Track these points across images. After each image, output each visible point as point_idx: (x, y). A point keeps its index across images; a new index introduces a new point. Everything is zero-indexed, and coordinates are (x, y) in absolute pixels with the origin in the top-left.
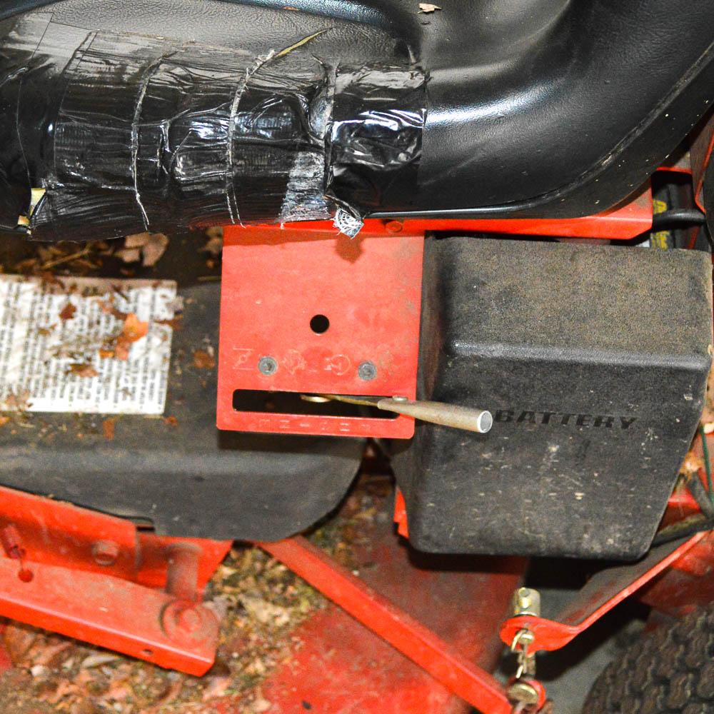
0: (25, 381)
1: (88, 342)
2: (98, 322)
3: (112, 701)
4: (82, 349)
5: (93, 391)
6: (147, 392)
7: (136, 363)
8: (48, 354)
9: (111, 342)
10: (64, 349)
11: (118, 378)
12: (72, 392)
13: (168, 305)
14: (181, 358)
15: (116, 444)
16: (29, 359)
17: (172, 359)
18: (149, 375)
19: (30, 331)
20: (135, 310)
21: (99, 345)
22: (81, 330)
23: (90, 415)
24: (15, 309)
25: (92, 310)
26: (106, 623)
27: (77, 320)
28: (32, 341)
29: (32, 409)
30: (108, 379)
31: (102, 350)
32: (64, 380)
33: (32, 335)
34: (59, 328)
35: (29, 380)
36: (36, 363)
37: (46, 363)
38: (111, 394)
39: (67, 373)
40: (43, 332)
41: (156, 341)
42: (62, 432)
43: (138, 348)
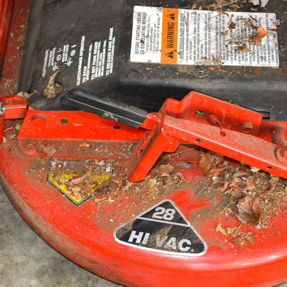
0: (219, 53)
1: (242, 38)
2: (246, 30)
3: (248, 191)
4: (240, 41)
5: (248, 57)
6: (271, 58)
7: (264, 46)
8: (227, 43)
9: (252, 38)
10: (233, 40)
11: (258, 53)
12: (239, 58)
13: (274, 23)
14: (283, 44)
15: (261, 79)
16: (219, 45)
17: (279, 45)
18: (271, 51)
19: (217, 33)
20: (260, 25)
21: (248, 39)
22: (239, 33)
23: (249, 67)
24: (209, 24)
25: (242, 25)
26: (254, 154)
27: (236, 29)
28: (219, 38)
29: (224, 64)
30: (254, 53)
31: (249, 41)
32: (235, 53)
33: (218, 35)
34: (229, 32)
35: (221, 53)
36: (222, 46)
37: (226, 46)
38: (256, 59)
39: (236, 50)
40: (223, 34)
41: (271, 38)
42: (238, 74)
43: (264, 40)
